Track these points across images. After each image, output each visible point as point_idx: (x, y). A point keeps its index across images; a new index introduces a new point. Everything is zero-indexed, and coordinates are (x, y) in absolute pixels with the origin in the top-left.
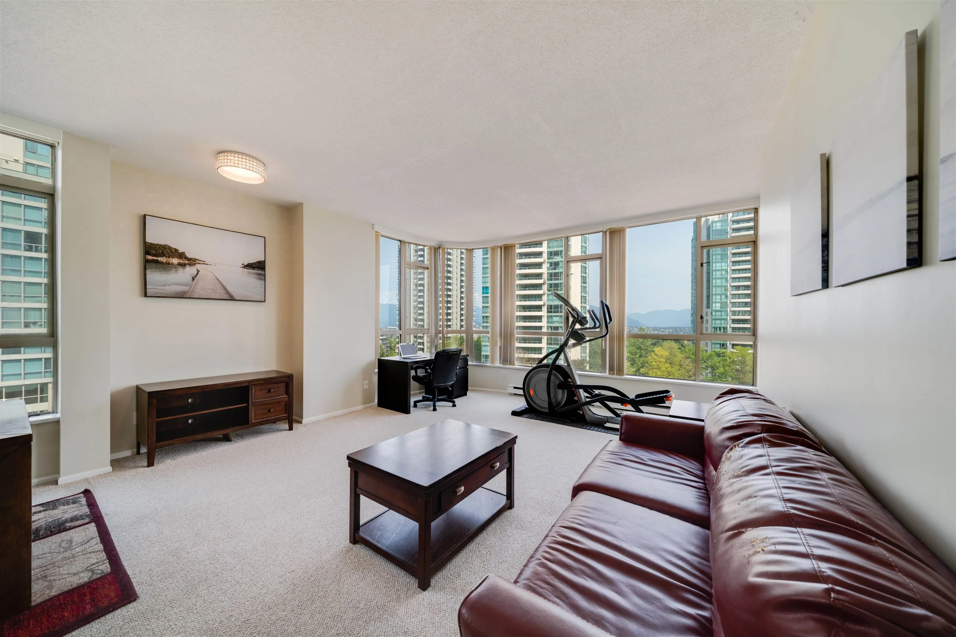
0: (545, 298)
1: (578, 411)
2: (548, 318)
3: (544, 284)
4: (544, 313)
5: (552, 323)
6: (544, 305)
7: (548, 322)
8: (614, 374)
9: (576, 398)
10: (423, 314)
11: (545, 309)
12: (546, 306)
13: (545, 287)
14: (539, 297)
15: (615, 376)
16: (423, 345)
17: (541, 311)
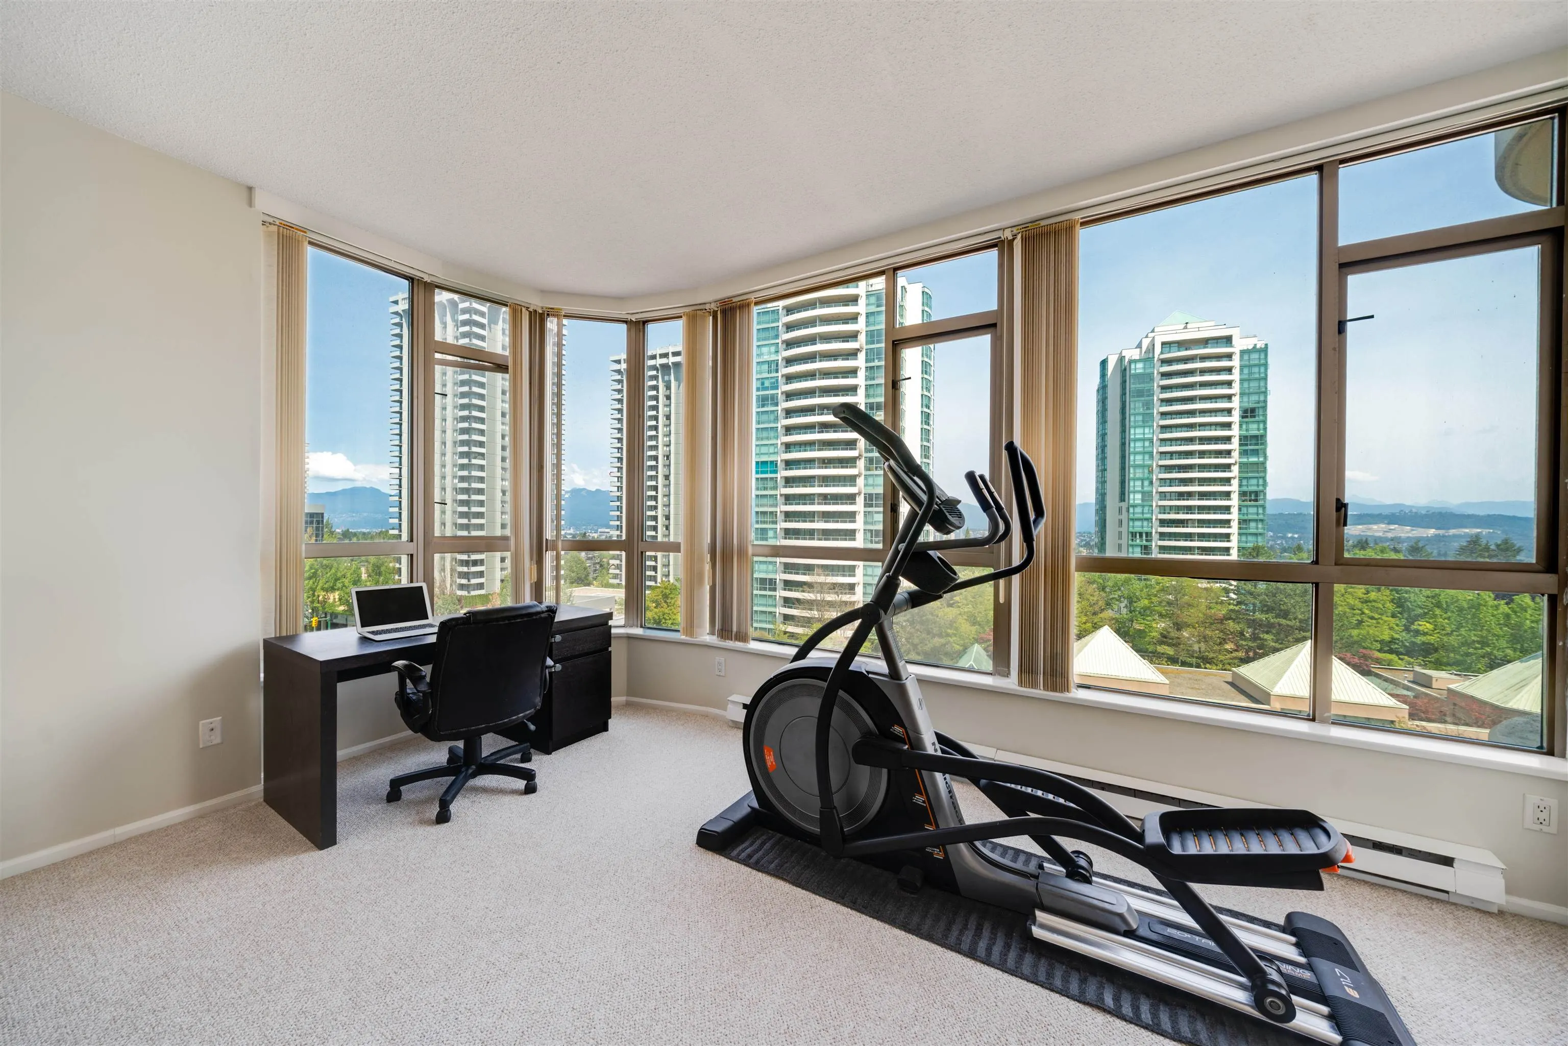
0: (860, 481)
1: (928, 850)
2: (865, 516)
3: (859, 457)
4: (859, 506)
5: (872, 523)
6: (859, 494)
7: (866, 523)
8: (1034, 685)
9: (919, 799)
10: (656, 508)
11: (860, 500)
12: (862, 496)
13: (861, 464)
14: (852, 480)
15: (1040, 692)
16: (656, 560)
17: (854, 503)
